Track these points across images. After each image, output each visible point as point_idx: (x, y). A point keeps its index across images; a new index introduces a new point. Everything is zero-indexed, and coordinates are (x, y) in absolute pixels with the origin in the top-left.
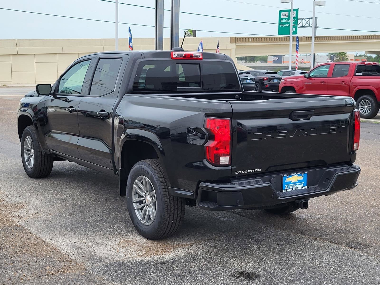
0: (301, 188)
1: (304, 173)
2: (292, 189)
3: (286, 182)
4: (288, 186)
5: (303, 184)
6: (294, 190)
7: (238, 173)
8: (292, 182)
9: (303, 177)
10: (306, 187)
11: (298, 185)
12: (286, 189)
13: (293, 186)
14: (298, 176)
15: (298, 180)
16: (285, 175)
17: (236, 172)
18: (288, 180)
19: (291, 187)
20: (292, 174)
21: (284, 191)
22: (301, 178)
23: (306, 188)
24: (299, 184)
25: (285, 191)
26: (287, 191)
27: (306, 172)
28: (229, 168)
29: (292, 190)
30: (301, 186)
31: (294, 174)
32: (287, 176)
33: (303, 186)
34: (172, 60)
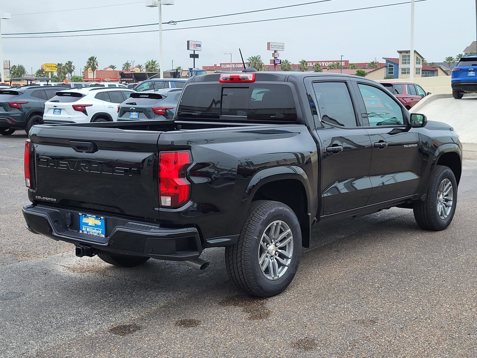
0: (98, 235)
1: (100, 218)
3: (82, 221)
6: (91, 234)
8: (89, 224)
9: (101, 223)
10: (104, 236)
12: (83, 230)
13: (90, 230)
14: (95, 219)
16: (81, 214)
17: (36, 196)
18: (85, 220)
19: (88, 230)
22: (98, 222)
24: (96, 230)
25: (82, 232)
26: (84, 233)
27: (102, 218)
29: (89, 233)
31: (90, 215)
32: (83, 215)
33: (101, 233)
34: (220, 83)
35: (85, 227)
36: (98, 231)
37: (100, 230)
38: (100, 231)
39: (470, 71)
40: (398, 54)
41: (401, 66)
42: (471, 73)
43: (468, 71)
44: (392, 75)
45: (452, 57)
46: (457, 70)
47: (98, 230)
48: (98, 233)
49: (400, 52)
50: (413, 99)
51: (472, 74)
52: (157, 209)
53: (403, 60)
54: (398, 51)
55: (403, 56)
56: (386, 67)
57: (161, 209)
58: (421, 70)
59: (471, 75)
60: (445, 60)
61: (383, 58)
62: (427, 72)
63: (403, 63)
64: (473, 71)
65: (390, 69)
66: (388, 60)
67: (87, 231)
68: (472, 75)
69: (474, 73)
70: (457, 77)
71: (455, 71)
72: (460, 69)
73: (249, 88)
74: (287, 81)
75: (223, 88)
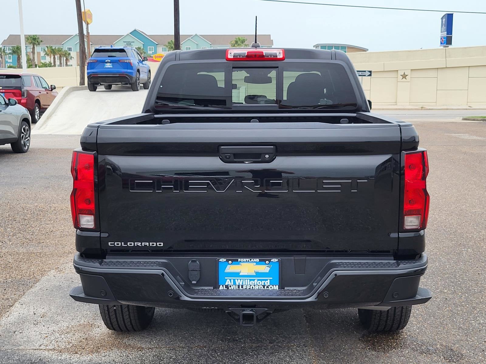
0: (264, 287)
1: (270, 261)
2: (240, 286)
3: (226, 271)
4: (232, 280)
5: (269, 280)
6: (246, 288)
7: (114, 244)
8: (241, 274)
10: (276, 288)
11: (256, 280)
12: (226, 284)
13: (244, 282)
15: (256, 273)
16: (223, 260)
17: (109, 243)
18: (231, 268)
19: (239, 282)
20: (239, 260)
21: (221, 288)
22: (264, 268)
23: (278, 289)
24: (259, 280)
25: (225, 288)
26: (230, 288)
27: (275, 260)
28: (97, 234)
30: (264, 283)
31: (245, 260)
32: (227, 261)
33: (269, 284)
34: (226, 61)
35: (230, 280)
36: (263, 282)
37: (267, 280)
38: (266, 282)
39: (106, 63)
42: (108, 64)
43: (104, 62)
46: (94, 61)
47: (261, 280)
48: (263, 284)
50: (40, 92)
51: (109, 65)
52: (394, 235)
57: (402, 235)
59: (108, 67)
64: (110, 62)
67: (237, 284)
68: (110, 67)
69: (111, 64)
70: (93, 69)
71: (91, 62)
72: (96, 60)
73: (278, 67)
74: (336, 60)
75: (233, 68)
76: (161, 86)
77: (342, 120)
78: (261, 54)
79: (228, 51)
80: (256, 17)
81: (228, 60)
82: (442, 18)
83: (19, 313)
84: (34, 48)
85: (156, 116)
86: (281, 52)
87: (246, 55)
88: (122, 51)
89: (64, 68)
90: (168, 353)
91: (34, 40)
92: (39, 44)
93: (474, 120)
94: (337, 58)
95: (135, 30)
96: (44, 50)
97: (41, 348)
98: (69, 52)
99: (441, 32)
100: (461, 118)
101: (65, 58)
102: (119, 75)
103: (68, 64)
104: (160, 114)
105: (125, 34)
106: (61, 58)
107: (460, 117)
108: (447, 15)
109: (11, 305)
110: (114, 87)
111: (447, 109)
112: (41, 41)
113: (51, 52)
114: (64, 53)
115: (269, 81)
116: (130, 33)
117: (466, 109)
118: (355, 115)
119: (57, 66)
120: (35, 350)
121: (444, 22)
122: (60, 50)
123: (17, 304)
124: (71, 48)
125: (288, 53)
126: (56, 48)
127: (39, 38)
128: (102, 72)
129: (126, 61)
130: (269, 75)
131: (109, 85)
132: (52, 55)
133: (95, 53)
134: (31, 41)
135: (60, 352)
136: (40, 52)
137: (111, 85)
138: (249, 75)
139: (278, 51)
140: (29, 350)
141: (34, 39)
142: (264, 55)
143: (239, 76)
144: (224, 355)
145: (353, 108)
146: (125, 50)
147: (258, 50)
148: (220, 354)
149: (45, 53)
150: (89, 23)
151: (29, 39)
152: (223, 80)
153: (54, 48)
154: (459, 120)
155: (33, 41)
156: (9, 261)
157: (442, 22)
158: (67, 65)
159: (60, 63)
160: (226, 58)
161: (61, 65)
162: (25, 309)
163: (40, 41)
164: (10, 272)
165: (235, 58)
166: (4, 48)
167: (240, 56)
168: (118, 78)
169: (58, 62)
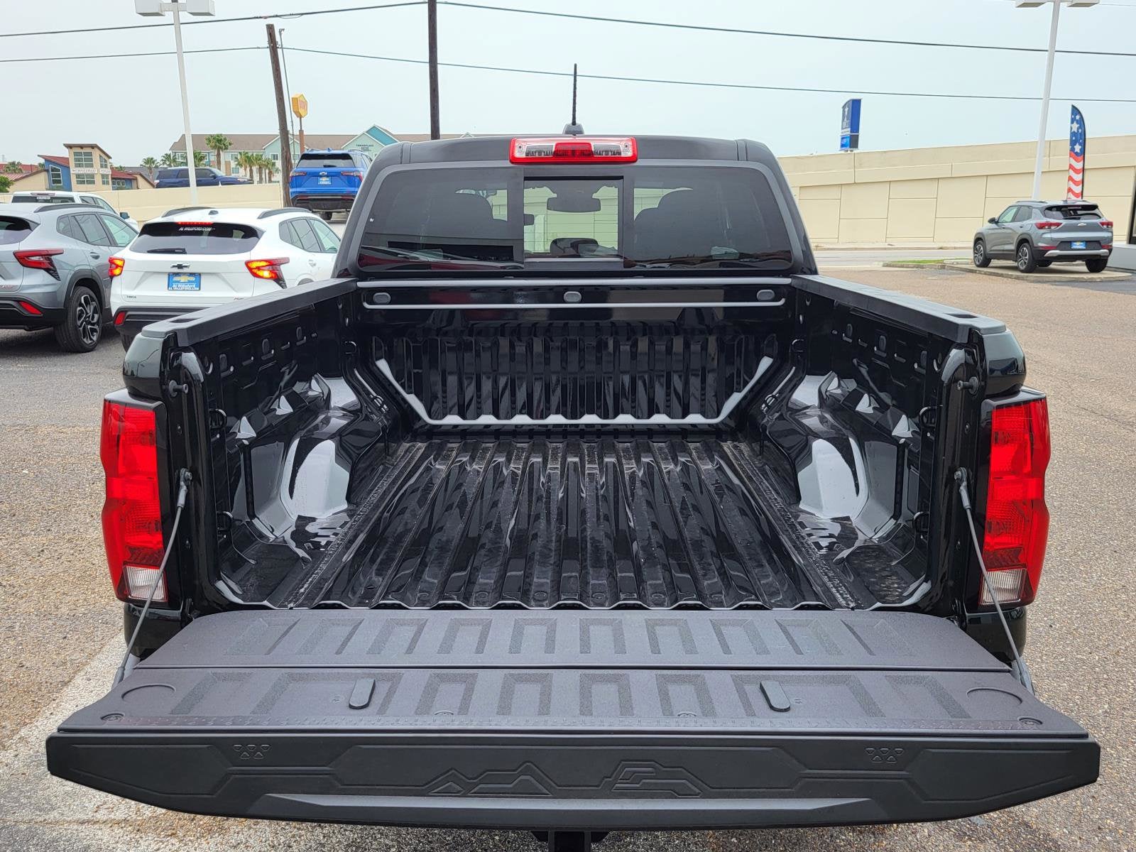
28: (174, 614)
39: (321, 176)
40: (67, 150)
41: (74, 170)
42: (324, 179)
43: (317, 175)
44: (59, 185)
45: (152, 159)
46: (301, 174)
49: (69, 147)
51: (324, 181)
53: (76, 160)
54: (64, 145)
55: (76, 154)
56: (47, 171)
58: (110, 177)
59: (323, 183)
60: (142, 163)
61: (39, 156)
62: (121, 182)
63: (77, 166)
64: (327, 176)
65: (54, 176)
66: (48, 160)
68: (326, 183)
69: (328, 179)
70: (300, 186)
71: (296, 176)
72: (304, 172)
73: (622, 178)
74: (747, 160)
75: (526, 179)
76: (371, 220)
77: (760, 292)
78: (586, 148)
79: (515, 141)
80: (576, 66)
81: (515, 161)
82: (844, 107)
83: (77, 706)
84: (219, 155)
85: (361, 284)
86: (630, 143)
87: (554, 150)
88: (346, 157)
89: (266, 185)
90: (382, 834)
91: (219, 143)
92: (226, 148)
93: (902, 267)
94: (749, 157)
95: (374, 127)
96: (236, 158)
97: (99, 816)
98: (273, 161)
99: (842, 129)
100: (882, 263)
101: (267, 171)
102: (341, 196)
103: (273, 179)
104: (370, 280)
105: (359, 133)
106: (262, 171)
107: (880, 261)
108: (851, 103)
109: (67, 680)
110: (335, 216)
111: (856, 249)
112: (230, 144)
113: (246, 161)
114: (266, 163)
115: (595, 206)
116: (367, 132)
117: (885, 249)
118: (787, 281)
119: (255, 183)
120: (83, 823)
121: (846, 113)
122: (259, 158)
123: (79, 680)
124: (277, 155)
125: (646, 145)
126: (253, 155)
127: (225, 139)
128: (315, 192)
129: (352, 174)
130: (595, 196)
131: (327, 213)
132: (248, 166)
133: (302, 161)
134: (214, 144)
135: (138, 830)
136: (230, 162)
137: (331, 213)
138: (555, 195)
139: (621, 141)
140: (70, 822)
141: (219, 141)
142: (593, 150)
143: (537, 196)
144: (509, 842)
145: (784, 266)
146: (352, 156)
147: (579, 139)
148: (500, 840)
149: (236, 163)
150: (303, 115)
151: (211, 139)
152: (505, 205)
153: (250, 154)
154: (877, 266)
155: (217, 144)
156: (94, 562)
157: (844, 111)
158: (270, 181)
159: (261, 179)
160: (511, 155)
161: (261, 181)
162: (92, 692)
163: (227, 143)
164: (87, 590)
165: (530, 157)
166: (175, 155)
167: (540, 153)
168: (340, 202)
169: (256, 178)
